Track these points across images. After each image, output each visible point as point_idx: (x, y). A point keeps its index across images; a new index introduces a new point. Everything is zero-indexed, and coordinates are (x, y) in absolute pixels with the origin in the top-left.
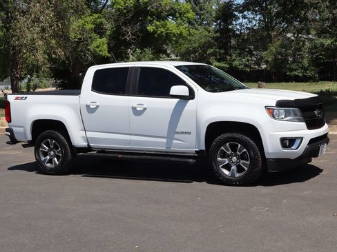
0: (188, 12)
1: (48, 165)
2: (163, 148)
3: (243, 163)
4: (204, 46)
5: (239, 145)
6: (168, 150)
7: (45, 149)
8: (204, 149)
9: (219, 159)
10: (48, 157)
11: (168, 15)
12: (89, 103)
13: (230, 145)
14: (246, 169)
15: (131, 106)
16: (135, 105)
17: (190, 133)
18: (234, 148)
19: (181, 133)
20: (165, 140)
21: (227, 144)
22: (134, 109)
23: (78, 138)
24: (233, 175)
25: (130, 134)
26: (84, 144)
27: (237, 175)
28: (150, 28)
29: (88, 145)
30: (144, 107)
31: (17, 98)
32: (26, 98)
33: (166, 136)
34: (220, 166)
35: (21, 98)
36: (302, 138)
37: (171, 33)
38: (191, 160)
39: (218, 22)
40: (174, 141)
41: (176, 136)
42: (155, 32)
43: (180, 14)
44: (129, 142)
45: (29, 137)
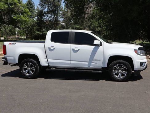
0: (28, 12)
1: (27, 74)
2: (87, 66)
3: (124, 72)
4: (32, 26)
5: (123, 65)
6: (89, 67)
7: (26, 67)
8: (106, 67)
9: (113, 71)
10: (27, 71)
11: (20, 13)
12: (50, 47)
13: (119, 65)
14: (126, 75)
15: (72, 48)
16: (74, 48)
17: (100, 60)
18: (120, 66)
19: (96, 60)
20: (88, 63)
21: (118, 65)
22: (73, 50)
23: (43, 62)
24: (119, 77)
25: (71, 61)
26: (47, 65)
27: (122, 77)
28: (14, 18)
29: (49, 65)
30: (78, 49)
31: (10, 44)
32: (15, 44)
33: (88, 61)
34: (114, 74)
35: (12, 44)
36: (145, 62)
37: (22, 20)
38: (100, 71)
39: (38, 17)
40: (92, 64)
41: (93, 61)
42: (16, 19)
43: (25, 13)
44: (70, 64)
45: (17, 62)
